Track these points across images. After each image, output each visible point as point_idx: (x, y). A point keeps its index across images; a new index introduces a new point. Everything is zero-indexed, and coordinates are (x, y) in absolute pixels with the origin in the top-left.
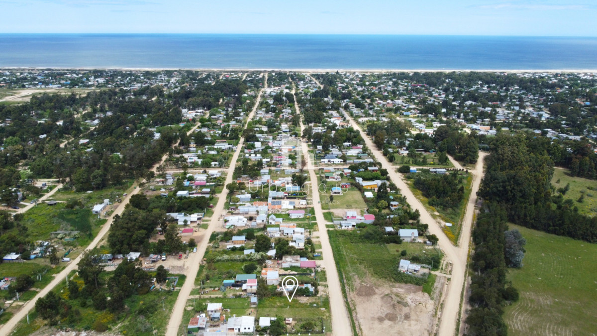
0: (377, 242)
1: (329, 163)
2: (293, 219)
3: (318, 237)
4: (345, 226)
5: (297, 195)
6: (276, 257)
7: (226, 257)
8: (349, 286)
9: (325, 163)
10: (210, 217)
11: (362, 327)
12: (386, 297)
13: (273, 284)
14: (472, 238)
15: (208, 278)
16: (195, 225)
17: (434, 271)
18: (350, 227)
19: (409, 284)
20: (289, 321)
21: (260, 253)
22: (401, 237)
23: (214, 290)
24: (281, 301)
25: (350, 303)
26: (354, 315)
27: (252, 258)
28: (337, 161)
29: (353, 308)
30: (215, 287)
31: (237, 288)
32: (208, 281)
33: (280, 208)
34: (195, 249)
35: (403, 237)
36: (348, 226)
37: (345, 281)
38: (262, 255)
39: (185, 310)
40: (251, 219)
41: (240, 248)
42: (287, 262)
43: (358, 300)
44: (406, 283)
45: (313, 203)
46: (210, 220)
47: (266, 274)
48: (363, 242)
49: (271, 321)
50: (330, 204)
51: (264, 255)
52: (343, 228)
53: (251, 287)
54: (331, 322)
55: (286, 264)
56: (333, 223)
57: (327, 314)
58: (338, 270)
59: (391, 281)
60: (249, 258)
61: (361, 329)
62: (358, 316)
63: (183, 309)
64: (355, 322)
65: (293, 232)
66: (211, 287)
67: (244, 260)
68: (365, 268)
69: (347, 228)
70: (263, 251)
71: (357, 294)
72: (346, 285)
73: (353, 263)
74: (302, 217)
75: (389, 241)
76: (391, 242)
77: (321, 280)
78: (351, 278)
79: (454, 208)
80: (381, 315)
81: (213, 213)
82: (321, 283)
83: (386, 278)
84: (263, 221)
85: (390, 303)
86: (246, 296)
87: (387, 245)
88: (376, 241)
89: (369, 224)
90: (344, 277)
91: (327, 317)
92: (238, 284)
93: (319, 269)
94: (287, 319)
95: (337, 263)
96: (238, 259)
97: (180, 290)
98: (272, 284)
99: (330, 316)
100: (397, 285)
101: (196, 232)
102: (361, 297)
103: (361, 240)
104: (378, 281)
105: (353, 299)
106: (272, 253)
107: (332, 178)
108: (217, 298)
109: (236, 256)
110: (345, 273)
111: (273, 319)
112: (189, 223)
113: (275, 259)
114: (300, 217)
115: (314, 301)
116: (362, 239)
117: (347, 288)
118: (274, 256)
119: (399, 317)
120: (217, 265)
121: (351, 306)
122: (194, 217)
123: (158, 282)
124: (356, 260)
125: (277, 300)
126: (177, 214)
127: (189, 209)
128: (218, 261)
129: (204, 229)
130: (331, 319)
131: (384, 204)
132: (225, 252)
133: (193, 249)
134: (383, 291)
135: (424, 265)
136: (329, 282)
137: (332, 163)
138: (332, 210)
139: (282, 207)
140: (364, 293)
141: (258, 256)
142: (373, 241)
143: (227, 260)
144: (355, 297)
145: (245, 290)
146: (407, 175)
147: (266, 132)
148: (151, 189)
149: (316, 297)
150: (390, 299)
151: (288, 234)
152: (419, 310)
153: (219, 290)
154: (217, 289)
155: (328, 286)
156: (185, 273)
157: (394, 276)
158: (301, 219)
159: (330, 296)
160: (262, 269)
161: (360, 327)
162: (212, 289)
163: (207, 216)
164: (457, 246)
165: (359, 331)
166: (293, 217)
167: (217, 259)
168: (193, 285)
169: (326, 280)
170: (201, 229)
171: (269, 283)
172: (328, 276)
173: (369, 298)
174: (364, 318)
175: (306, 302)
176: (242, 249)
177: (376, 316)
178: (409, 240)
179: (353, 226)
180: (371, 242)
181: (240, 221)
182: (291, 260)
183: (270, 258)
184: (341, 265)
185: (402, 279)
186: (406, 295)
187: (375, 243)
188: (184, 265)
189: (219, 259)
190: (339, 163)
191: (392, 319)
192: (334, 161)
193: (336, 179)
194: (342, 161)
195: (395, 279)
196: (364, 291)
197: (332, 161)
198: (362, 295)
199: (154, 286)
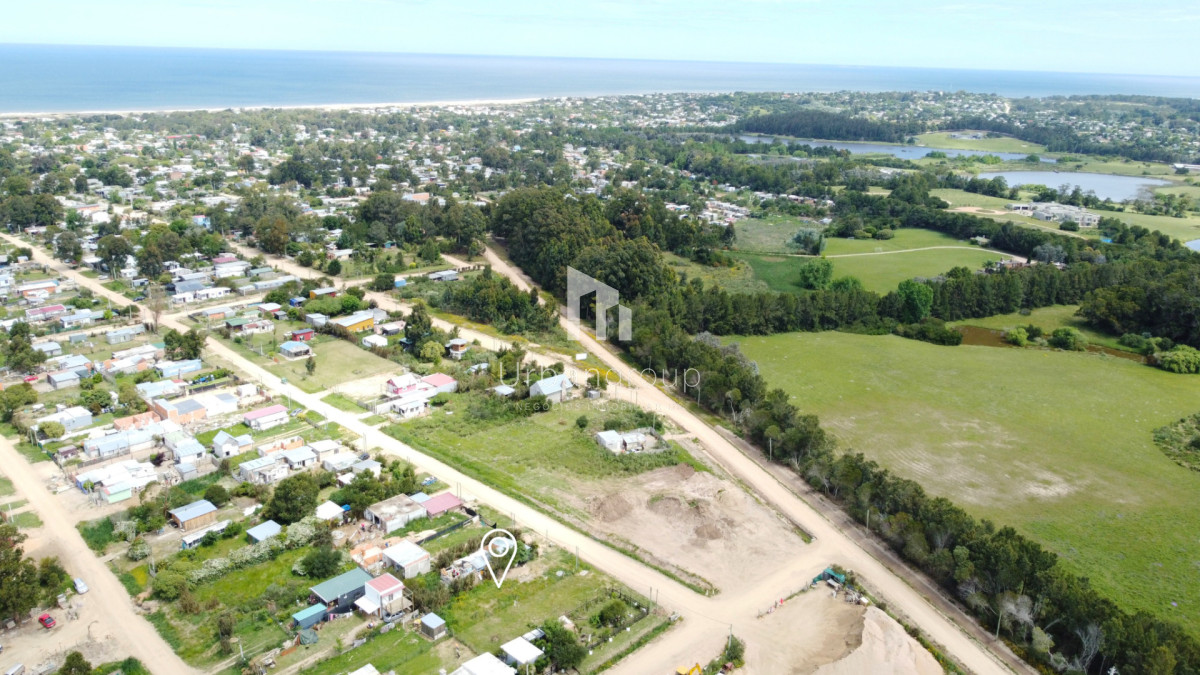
1: (200, 299)
2: (268, 431)
3: (378, 448)
4: (412, 410)
5: (210, 379)
6: (345, 518)
8: (567, 512)
10: (10, 493)
11: (691, 570)
12: (655, 504)
13: (419, 573)
17: (662, 434)
18: (423, 409)
19: (657, 469)
20: (565, 623)
21: (298, 523)
22: (545, 396)
23: (284, 652)
24: (483, 597)
25: (611, 541)
26: (648, 558)
28: (213, 292)
29: (631, 547)
30: (279, 643)
32: (235, 640)
33: (205, 417)
34: (81, 585)
35: (548, 395)
36: (418, 408)
37: (547, 507)
38: (311, 525)
40: (158, 460)
41: (226, 530)
43: (620, 529)
44: (652, 469)
45: (270, 386)
46: (26, 502)
48: (485, 428)
49: (532, 642)
51: (315, 521)
52: (410, 414)
53: (391, 596)
55: (394, 522)
56: (373, 413)
57: (605, 579)
59: (625, 476)
60: (287, 543)
61: (694, 575)
62: (656, 554)
64: (667, 568)
65: (313, 455)
66: (265, 650)
67: (279, 553)
68: (550, 472)
69: (418, 412)
70: (305, 513)
71: (603, 521)
72: (559, 514)
73: (516, 471)
74: (287, 420)
77: (507, 522)
78: (551, 499)
80: (688, 537)
83: (610, 474)
84: (200, 455)
85: (679, 510)
88: (505, 417)
89: (450, 393)
90: (534, 501)
91: (611, 584)
92: (343, 606)
93: (471, 506)
94: (557, 622)
98: (415, 573)
100: (642, 477)
102: (617, 523)
103: (472, 425)
105: (609, 532)
106: (329, 510)
107: (249, 327)
108: (319, 663)
111: (528, 636)
113: (350, 522)
114: (283, 422)
115: (547, 566)
116: (475, 423)
117: (566, 517)
118: (341, 517)
119: (718, 527)
120: (209, 593)
121: (621, 545)
124: (515, 464)
125: (474, 600)
128: (201, 582)
129: (37, 528)
130: (623, 584)
131: (436, 348)
132: (192, 555)
133: (73, 587)
134: (634, 496)
136: (523, 522)
137: (209, 298)
138: (334, 390)
139: (209, 414)
140: (614, 514)
141: (306, 530)
142: (500, 420)
143: (231, 570)
144: (608, 528)
145: (379, 612)
146: (397, 293)
149: (539, 559)
150: (673, 502)
151: (304, 463)
152: (732, 503)
153: (298, 643)
154: (288, 645)
155: (532, 530)
156: (124, 655)
157: (620, 466)
158: (286, 424)
159: (561, 545)
160: (350, 554)
161: (687, 573)
162: (276, 650)
165: (694, 579)
166: (264, 427)
167: (195, 578)
169: (510, 519)
171: (409, 574)
172: (504, 511)
173: (631, 518)
175: (535, 575)
176: (237, 530)
177: (685, 542)
178: (561, 397)
179: (426, 405)
180: (497, 422)
182: (395, 508)
183: (335, 525)
184: (497, 481)
186: (679, 488)
188: (88, 637)
189: (203, 575)
190: (222, 295)
191: (714, 534)
192: (207, 295)
193: (263, 328)
194: (226, 292)
195: (627, 469)
196: (612, 507)
197: (203, 295)
198: (613, 519)
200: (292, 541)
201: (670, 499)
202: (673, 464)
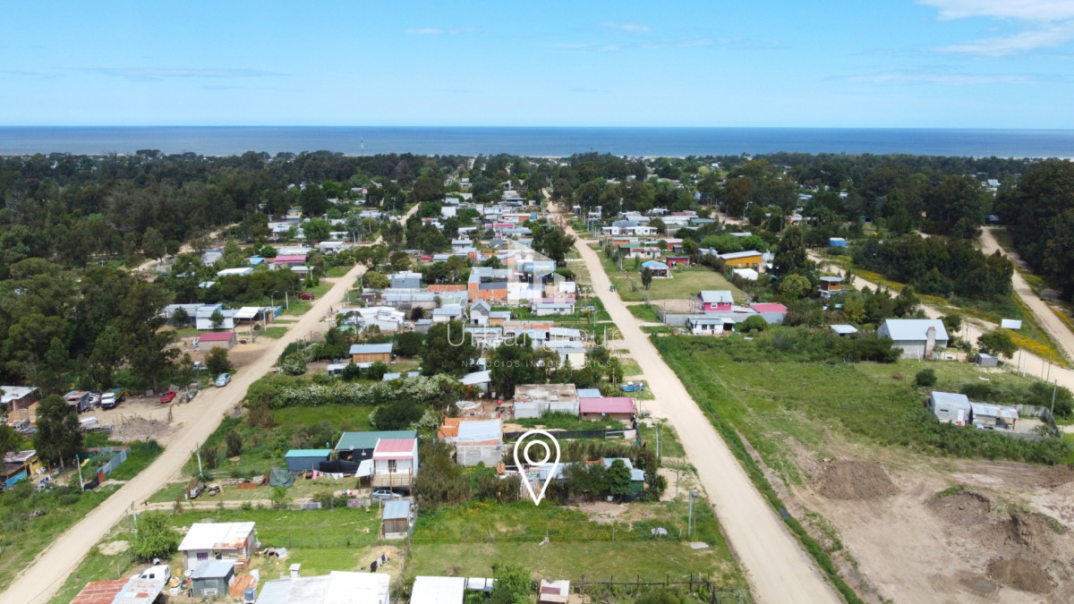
0: (818, 359)
1: (624, 234)
2: (541, 316)
3: (625, 351)
4: (704, 327)
6: (490, 390)
7: (316, 389)
8: (777, 467)
9: (613, 233)
10: (297, 315)
12: (950, 497)
13: (481, 464)
15: (235, 449)
16: (247, 329)
17: (1066, 425)
18: (719, 329)
19: (1005, 461)
20: (557, 591)
21: (436, 377)
22: (893, 342)
23: (245, 484)
24: (514, 517)
25: (804, 524)
26: (844, 570)
27: (408, 390)
28: (641, 230)
29: (828, 543)
30: (253, 474)
31: (338, 476)
32: (236, 459)
33: (505, 299)
34: (222, 379)
35: (898, 342)
36: (712, 326)
37: (755, 455)
38: (443, 384)
39: (94, 553)
40: (418, 314)
41: (372, 368)
42: (530, 399)
43: (836, 513)
44: (992, 458)
45: (595, 290)
46: (296, 322)
47: (454, 433)
48: (776, 360)
49: (467, 592)
50: (644, 292)
51: (450, 380)
52: (697, 331)
53: (392, 464)
55: (528, 405)
56: (662, 324)
57: (725, 566)
58: (715, 425)
59: (931, 453)
60: (400, 391)
62: (865, 569)
63: (87, 549)
65: (544, 337)
66: (236, 475)
67: (378, 398)
68: (811, 419)
69: (709, 331)
70: (447, 371)
71: (822, 493)
72: (762, 466)
73: (760, 407)
74: (568, 312)
76: (864, 358)
77: (668, 453)
78: (772, 446)
80: (967, 567)
81: (309, 308)
82: (664, 459)
83: (905, 444)
84: (452, 317)
85: (981, 520)
86: (369, 503)
87: (857, 366)
88: (816, 354)
89: (775, 322)
90: (745, 442)
91: (726, 577)
92: (346, 462)
93: (648, 422)
94: (544, 584)
95: (707, 409)
96: (360, 394)
97: (118, 487)
98: (475, 462)
99: (738, 573)
100: (961, 463)
101: (243, 342)
102: (841, 502)
103: (763, 354)
104: (877, 451)
105: (814, 509)
106: (480, 379)
107: (636, 252)
108: (247, 509)
109: (356, 388)
110: (745, 430)
111: (478, 583)
112: (229, 322)
113: (487, 397)
114: (563, 313)
115: (652, 516)
116: (768, 351)
117: (769, 475)
118: (484, 387)
119: (1053, 574)
120: (280, 415)
121: (816, 535)
122: (248, 312)
123: (50, 463)
124: (769, 400)
125: (497, 516)
126: (199, 306)
127: (242, 296)
128: (289, 402)
129: (270, 339)
130: (747, 587)
131: (799, 282)
132: (319, 380)
133: (215, 378)
134: (918, 481)
136: (693, 457)
137: (631, 233)
138: (652, 303)
139: (510, 297)
140: (850, 489)
141: (429, 386)
142: (806, 356)
143: (322, 401)
144: (818, 504)
145: (366, 482)
146: (826, 249)
147: (469, 201)
149: (657, 505)
150: (976, 503)
153: (264, 482)
154: (258, 479)
155: (694, 470)
156: (161, 441)
157: (936, 437)
158: (565, 316)
159: (713, 500)
160: (441, 422)
162: (241, 480)
163: (289, 313)
166: (541, 313)
167: (285, 395)
168: (178, 474)
169: (680, 451)
170: (259, 339)
171: (465, 460)
172: (685, 438)
173: (876, 506)
174: (899, 581)
175: (621, 520)
176: (377, 373)
177: (949, 572)
178: (918, 351)
179: (727, 327)
180: (797, 356)
181: (381, 317)
182: (546, 394)
183: (471, 393)
184: (721, 410)
185: (973, 444)
186: (1023, 496)
187: (812, 359)
188: (170, 418)
189: (293, 394)
190: (648, 233)
191: (1027, 582)
192: (634, 231)
193: (649, 254)
194: (654, 231)
195: (942, 446)
196: (849, 477)
197: (630, 231)
198: (842, 496)
199: (22, 476)
200: (405, 392)
201: (972, 495)
202: (1044, 461)
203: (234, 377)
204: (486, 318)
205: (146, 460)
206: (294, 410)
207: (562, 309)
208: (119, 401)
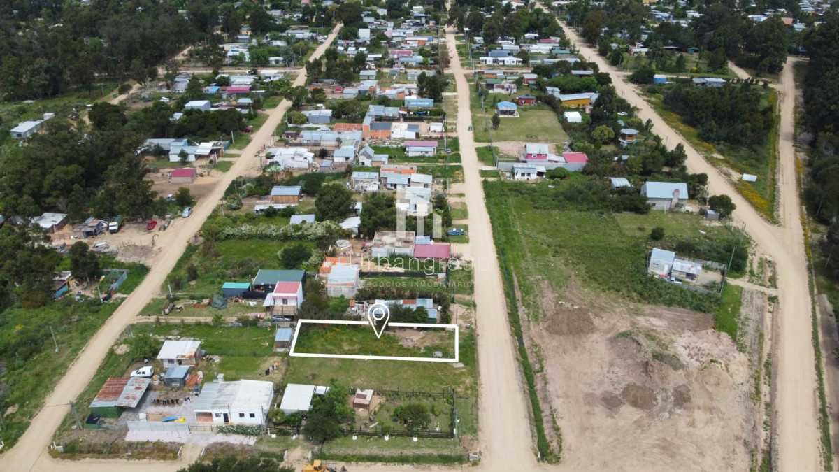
0: (594, 209)
1: (496, 64)
2: (412, 158)
3: (462, 195)
4: (523, 174)
5: (426, 114)
6: (360, 232)
7: (246, 228)
8: (528, 306)
9: (488, 63)
10: (240, 149)
11: (560, 423)
12: (622, 339)
13: (342, 296)
14: (804, 208)
15: (193, 274)
16: (203, 162)
17: (735, 277)
18: (534, 176)
19: (677, 308)
20: (364, 397)
21: (324, 223)
22: (647, 199)
23: (199, 305)
24: (355, 339)
25: (529, 351)
26: (539, 386)
27: (306, 233)
28: (510, 60)
29: (537, 367)
30: (203, 297)
31: (252, 303)
32: (193, 283)
33: (389, 137)
34: (186, 212)
35: (652, 199)
36: (529, 174)
37: (518, 294)
38: (328, 228)
39: (111, 353)
40: (323, 154)
41: (284, 210)
42: (383, 245)
43: (549, 344)
44: (669, 305)
45: (458, 129)
46: (239, 156)
47: (328, 271)
48: (562, 208)
49: (315, 396)
50: (492, 132)
51: (333, 226)
52: (518, 177)
53: (285, 301)
54: (476, 405)
55: (380, 249)
56: (495, 168)
57: (468, 381)
58: (501, 267)
59: (631, 299)
60: (300, 233)
61: (557, 429)
62: (550, 388)
63: (107, 350)
64: (542, 406)
65: (406, 182)
66: (192, 298)
67: (286, 238)
68: (566, 265)
69: (525, 178)
70: (332, 218)
71: (547, 329)
72: (519, 304)
73: (537, 252)
74: (431, 154)
75: (622, 206)
76: (625, 210)
77: (461, 290)
78: (532, 288)
79: (756, 146)
80: (611, 389)
81: (248, 142)
82: (458, 296)
83: (618, 291)
84: (347, 159)
85: (633, 357)
86: (269, 323)
87: (617, 215)
88: (592, 205)
89: (575, 172)
90: (516, 283)
91: (467, 389)
92: (257, 293)
93: (458, 264)
94: (359, 392)
95: (501, 252)
96: (274, 234)
97: (123, 300)
98: (339, 295)
99: (475, 388)
100: (647, 308)
101: (202, 175)
102: (557, 337)
103: (555, 203)
104: (598, 296)
105: (537, 341)
106: (352, 223)
107: (498, 87)
108: (198, 324)
109: (271, 229)
110: (519, 275)
111: (322, 389)
112: (192, 158)
113: (358, 237)
114: (427, 155)
115: (437, 342)
116: (560, 201)
117: (522, 312)
118: (356, 231)
119: (659, 397)
120: (222, 247)
121: (532, 359)
122: (205, 147)
123: (80, 279)
124: (545, 247)
125: (344, 337)
126: (171, 140)
127: (201, 132)
128: (228, 237)
129: (220, 172)
130: (477, 396)
131: (606, 132)
132: (251, 219)
133: (182, 211)
134: (612, 322)
135: (709, 263)
136: (478, 297)
137: (501, 64)
138: (495, 144)
139: (393, 136)
140: (565, 328)
141: (319, 229)
142: (585, 206)
143: (250, 237)
144: (541, 337)
145: (269, 309)
146: (648, 86)
147: (384, 17)
148: (144, 98)
150: (634, 345)
151: (395, 185)
152: (713, 380)
153: (209, 304)
154: (206, 301)
155: (475, 306)
156: (148, 262)
157: (640, 287)
158: (429, 157)
159: (479, 332)
160: (323, 260)
161: (554, 423)
162: (196, 302)
163: (234, 147)
164: (775, 222)
165: (553, 433)
166: (411, 154)
167: (226, 232)
168: (158, 290)
169: (471, 290)
170: (214, 172)
171: (332, 292)
172: (478, 281)
173: (577, 340)
174: (567, 396)
175: (418, 344)
176: (288, 213)
177: (598, 392)
178: (666, 206)
179: (540, 174)
180: (579, 207)
181: (297, 158)
182: (394, 240)
183: (346, 235)
184: (510, 255)
185: (660, 296)
186: (673, 337)
187: (588, 210)
188: (153, 243)
189: (231, 232)
190: (515, 64)
191: (640, 402)
192: (504, 61)
193: (507, 90)
194: (519, 62)
195: (640, 294)
196: (565, 321)
197: (501, 61)
198: (559, 332)
199: (65, 289)
200: (303, 234)
201: (634, 340)
202: (701, 310)
203: (194, 209)
204: (370, 161)
205: (139, 278)
206: (232, 242)
207: (427, 152)
208: (121, 226)
